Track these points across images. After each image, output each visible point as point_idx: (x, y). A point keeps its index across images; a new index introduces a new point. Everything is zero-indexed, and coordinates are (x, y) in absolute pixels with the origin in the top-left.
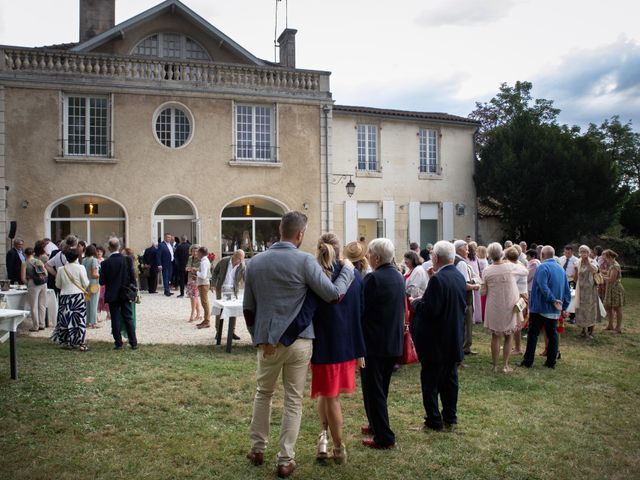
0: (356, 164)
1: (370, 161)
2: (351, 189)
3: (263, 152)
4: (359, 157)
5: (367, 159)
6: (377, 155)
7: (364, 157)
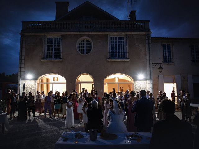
0: (162, 60)
1: (169, 58)
2: (161, 69)
3: (122, 55)
4: (164, 57)
5: (167, 58)
6: (172, 56)
7: (166, 57)
